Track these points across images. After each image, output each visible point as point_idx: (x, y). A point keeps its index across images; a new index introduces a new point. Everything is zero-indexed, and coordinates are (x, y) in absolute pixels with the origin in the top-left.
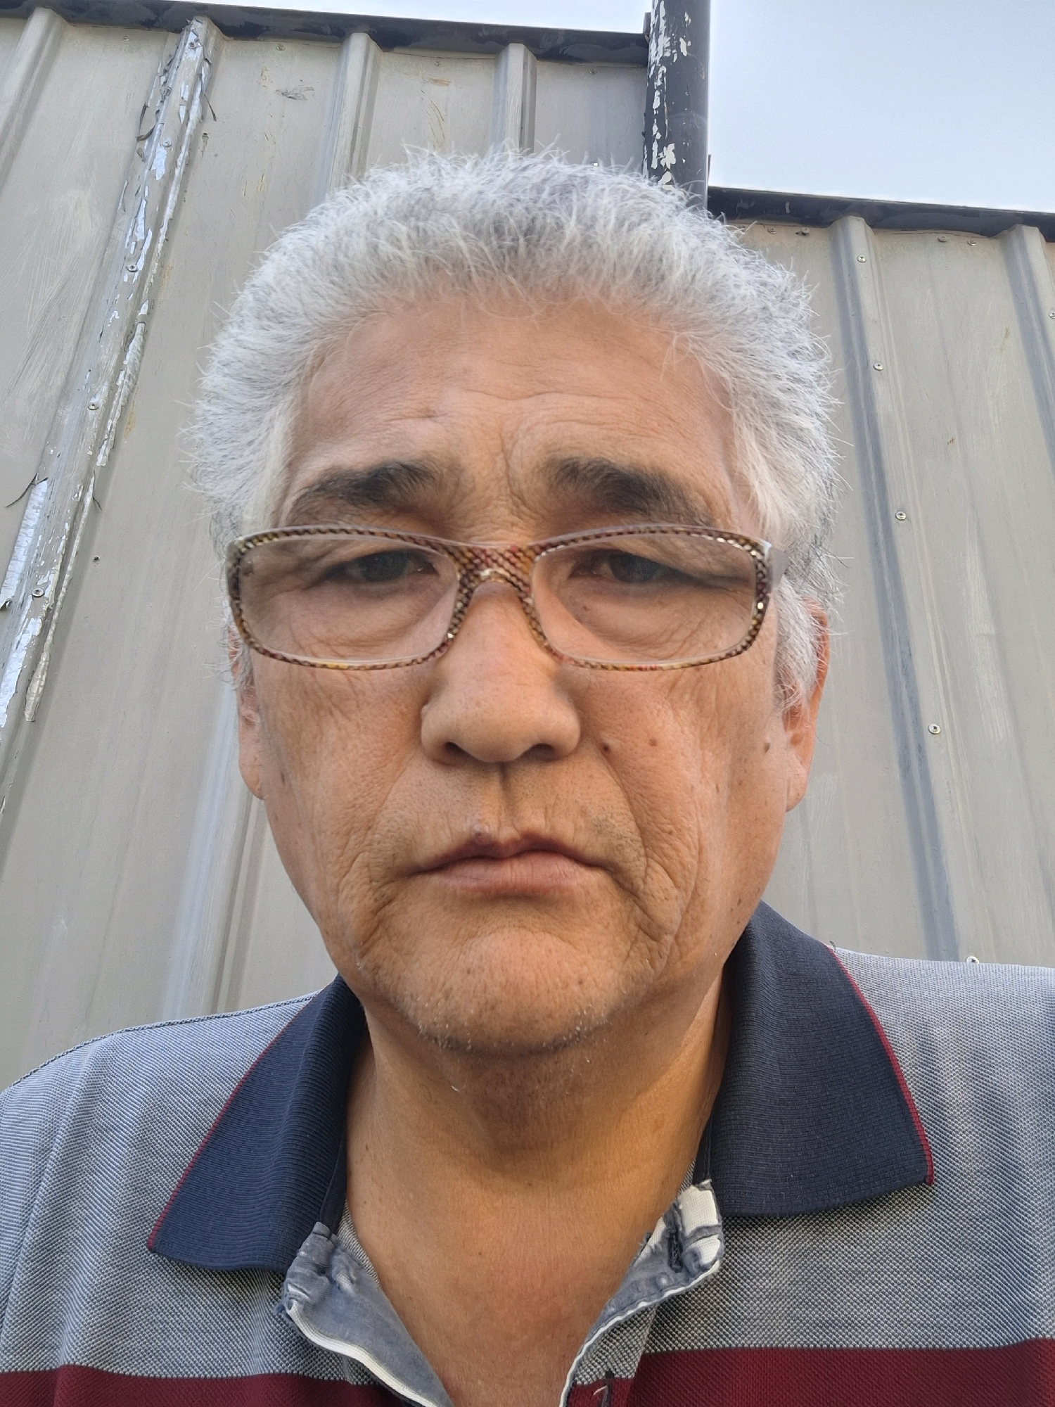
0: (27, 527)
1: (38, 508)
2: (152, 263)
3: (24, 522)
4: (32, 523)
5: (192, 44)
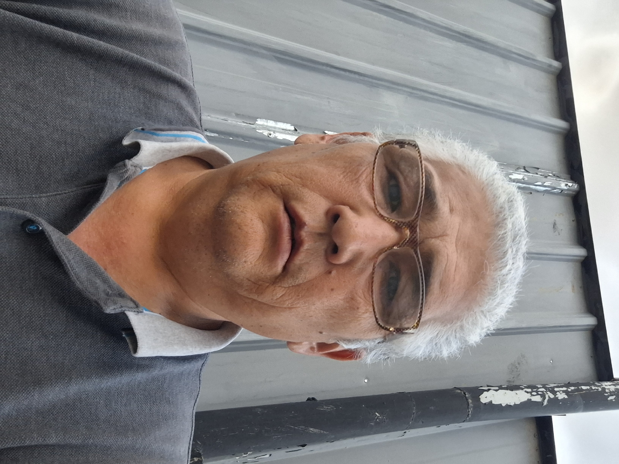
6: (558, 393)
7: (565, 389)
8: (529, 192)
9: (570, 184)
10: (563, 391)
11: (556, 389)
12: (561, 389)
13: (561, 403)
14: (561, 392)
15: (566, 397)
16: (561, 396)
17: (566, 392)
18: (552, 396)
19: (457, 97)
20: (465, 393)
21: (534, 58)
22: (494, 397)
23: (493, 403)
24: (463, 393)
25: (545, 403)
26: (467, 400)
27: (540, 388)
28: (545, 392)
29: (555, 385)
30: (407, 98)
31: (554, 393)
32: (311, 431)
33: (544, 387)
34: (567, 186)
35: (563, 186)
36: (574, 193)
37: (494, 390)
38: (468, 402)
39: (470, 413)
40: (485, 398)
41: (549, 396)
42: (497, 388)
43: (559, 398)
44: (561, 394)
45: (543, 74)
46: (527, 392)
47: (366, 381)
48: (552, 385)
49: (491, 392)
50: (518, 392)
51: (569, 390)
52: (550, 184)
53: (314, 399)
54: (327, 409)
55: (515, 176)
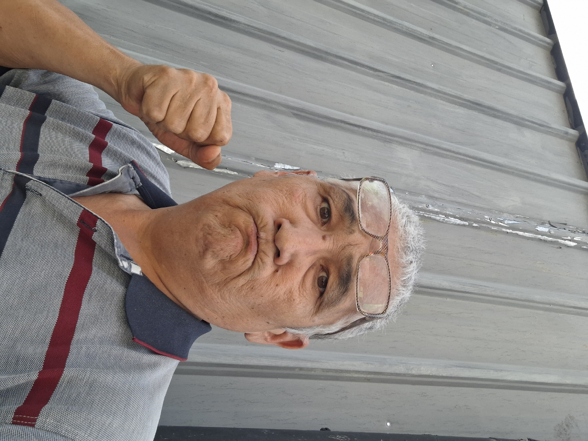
2: (496, 227)
8: (558, 246)
19: (471, 154)
21: (549, 125)
30: (421, 153)
52: (580, 239)
53: (326, 429)
54: (341, 438)
55: (540, 229)
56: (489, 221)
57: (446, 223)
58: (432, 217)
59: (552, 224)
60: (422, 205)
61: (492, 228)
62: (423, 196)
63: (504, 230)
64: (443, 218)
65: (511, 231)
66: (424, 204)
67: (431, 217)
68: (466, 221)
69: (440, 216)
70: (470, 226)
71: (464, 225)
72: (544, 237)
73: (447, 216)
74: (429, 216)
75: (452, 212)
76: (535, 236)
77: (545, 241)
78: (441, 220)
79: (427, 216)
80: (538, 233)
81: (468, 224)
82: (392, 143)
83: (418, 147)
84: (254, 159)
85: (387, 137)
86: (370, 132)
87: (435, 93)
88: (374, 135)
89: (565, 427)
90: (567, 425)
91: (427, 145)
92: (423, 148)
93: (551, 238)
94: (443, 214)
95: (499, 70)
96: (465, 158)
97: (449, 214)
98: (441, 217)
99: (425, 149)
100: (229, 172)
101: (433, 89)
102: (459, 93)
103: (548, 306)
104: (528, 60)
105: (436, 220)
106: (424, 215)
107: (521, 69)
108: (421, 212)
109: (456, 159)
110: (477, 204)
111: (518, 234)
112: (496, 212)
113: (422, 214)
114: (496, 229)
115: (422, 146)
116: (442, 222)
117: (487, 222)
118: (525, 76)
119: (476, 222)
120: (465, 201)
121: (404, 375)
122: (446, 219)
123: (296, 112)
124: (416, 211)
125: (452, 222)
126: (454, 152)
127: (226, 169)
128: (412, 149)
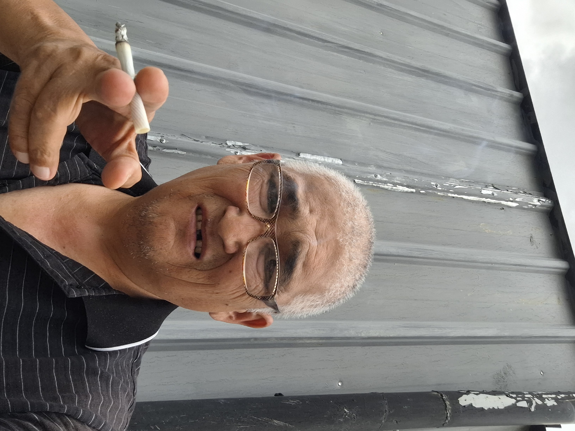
0: (325, 158)
1: (333, 161)
2: (442, 193)
3: (326, 158)
4: (326, 160)
5: (540, 200)
6: (546, 400)
7: (554, 396)
8: (501, 207)
9: (544, 200)
10: (552, 398)
11: (544, 396)
12: (550, 396)
13: (550, 410)
14: (550, 399)
15: (556, 404)
16: (550, 403)
17: (556, 399)
18: (540, 402)
19: (419, 122)
20: (442, 395)
21: (494, 89)
22: (474, 400)
23: (474, 405)
24: (440, 395)
25: (533, 409)
26: (444, 401)
27: (527, 394)
28: (531, 398)
29: (543, 393)
30: (370, 123)
31: (543, 400)
32: (275, 423)
33: (530, 393)
34: (540, 202)
35: (535, 201)
36: (548, 209)
37: (475, 394)
38: (445, 404)
39: (449, 415)
40: (464, 401)
41: (536, 403)
42: (478, 392)
43: (548, 405)
44: (549, 400)
45: (505, 103)
46: (512, 397)
47: (340, 384)
48: (540, 393)
49: (471, 396)
50: (500, 397)
51: (559, 397)
52: (521, 200)
53: (280, 394)
54: (293, 403)
55: (484, 192)
56: (436, 187)
57: (394, 191)
58: (381, 186)
59: (495, 186)
60: (371, 175)
61: (439, 194)
62: (372, 166)
63: (450, 195)
64: (392, 187)
65: (456, 195)
66: (373, 174)
67: (379, 186)
68: (413, 188)
69: (389, 184)
70: (418, 193)
71: (412, 192)
72: (487, 199)
73: (395, 184)
74: (378, 185)
75: (399, 181)
76: (479, 199)
77: (489, 203)
78: (390, 189)
79: (376, 185)
80: (482, 196)
81: (415, 191)
82: (341, 115)
83: (367, 117)
84: (204, 137)
85: (337, 109)
86: (320, 105)
87: (383, 61)
88: (324, 108)
89: (503, 375)
90: (505, 373)
91: (375, 115)
92: (371, 118)
93: (494, 200)
94: (390, 183)
95: (447, 35)
96: (414, 126)
97: (397, 183)
98: (389, 186)
99: (375, 119)
100: (180, 152)
101: (381, 57)
102: (408, 61)
103: (490, 265)
104: (476, 23)
105: (384, 189)
106: (373, 184)
107: (469, 33)
108: (370, 182)
109: (404, 127)
110: (425, 171)
111: (463, 198)
112: (443, 178)
113: (371, 184)
114: (442, 194)
115: (371, 116)
116: (390, 191)
117: (434, 188)
118: (472, 40)
119: (422, 189)
120: (413, 169)
121: (354, 338)
122: (394, 188)
123: (244, 87)
124: (365, 182)
125: (400, 190)
126: (402, 121)
127: (177, 149)
128: (362, 119)
